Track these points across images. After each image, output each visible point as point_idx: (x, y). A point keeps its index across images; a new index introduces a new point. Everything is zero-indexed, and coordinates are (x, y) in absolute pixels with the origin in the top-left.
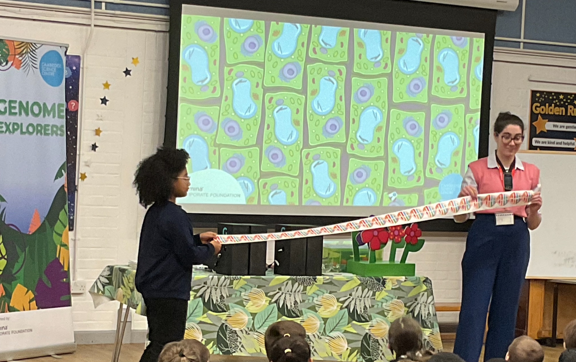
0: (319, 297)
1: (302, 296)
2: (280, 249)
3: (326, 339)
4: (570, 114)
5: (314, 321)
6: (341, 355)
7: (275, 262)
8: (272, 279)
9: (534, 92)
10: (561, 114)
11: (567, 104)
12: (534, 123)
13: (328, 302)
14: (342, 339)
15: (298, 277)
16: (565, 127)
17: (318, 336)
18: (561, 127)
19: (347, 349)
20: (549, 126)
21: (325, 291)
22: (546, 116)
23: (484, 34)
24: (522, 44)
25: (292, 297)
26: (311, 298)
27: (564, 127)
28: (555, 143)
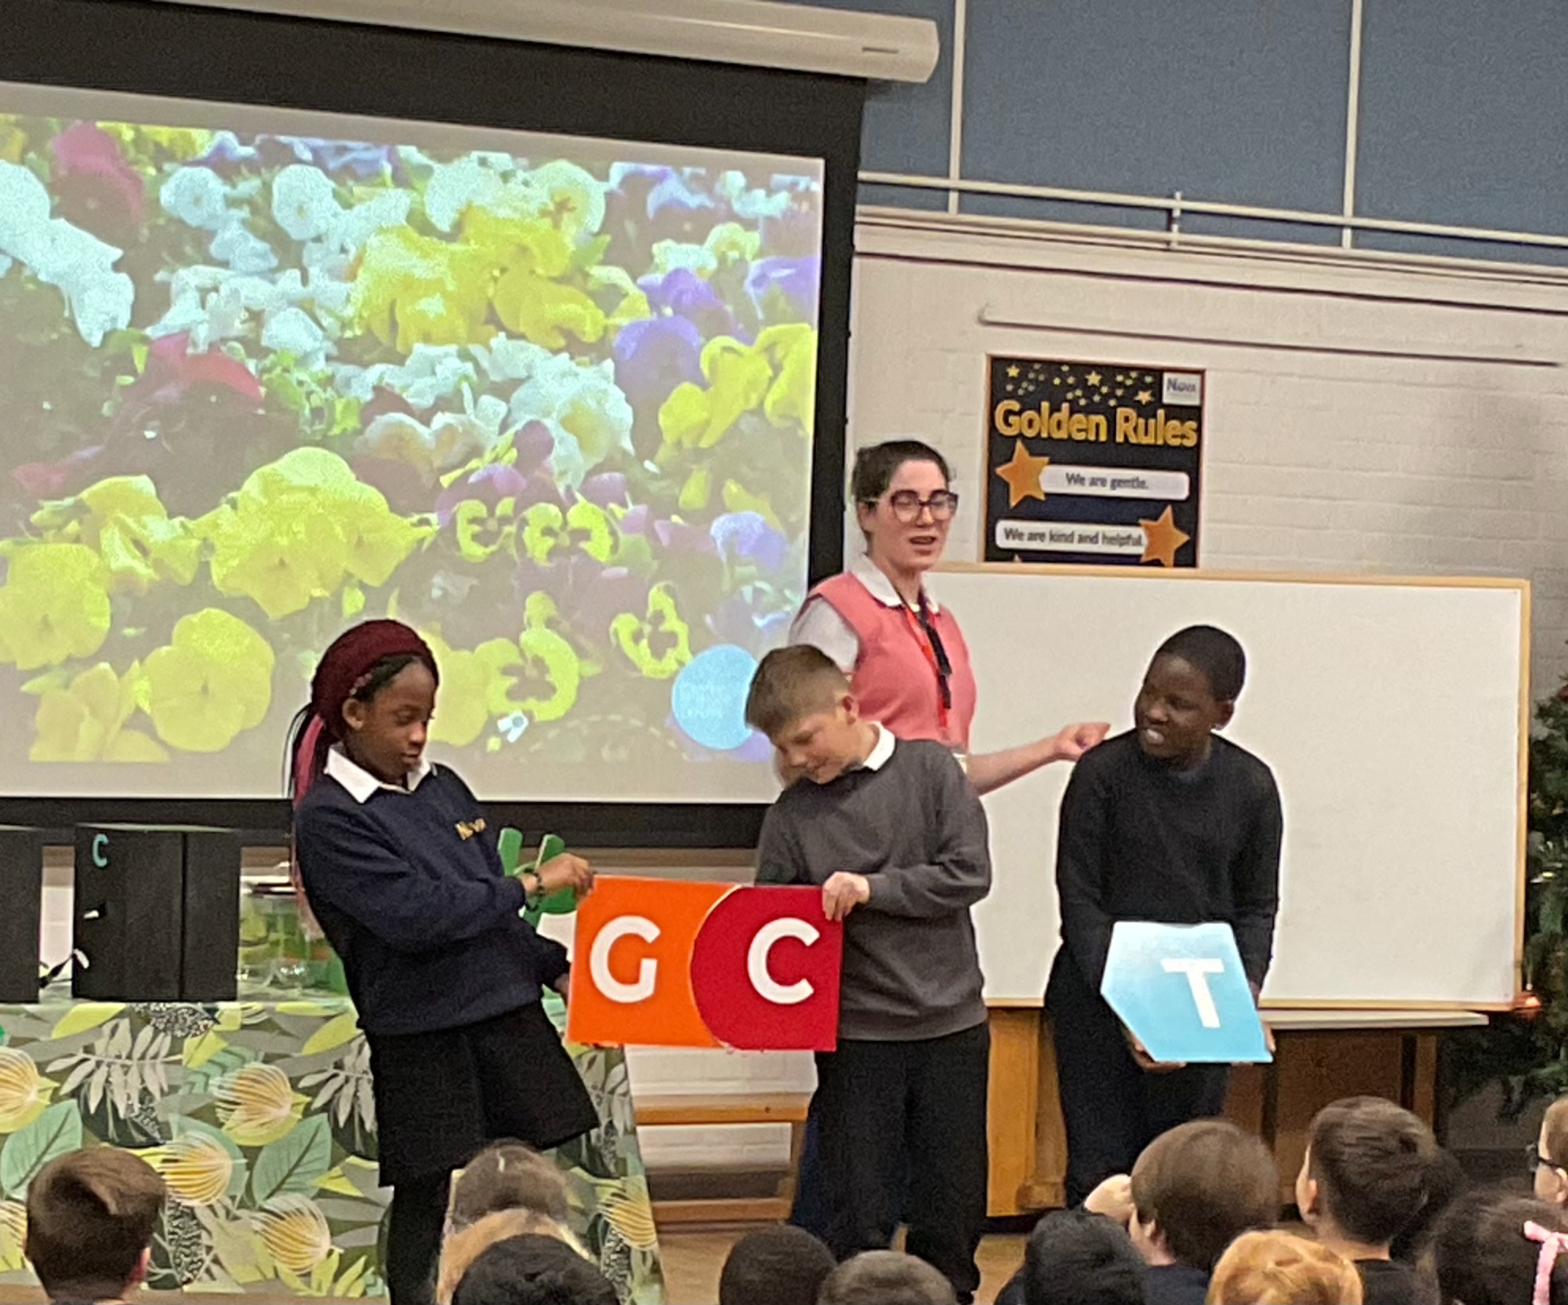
0: (227, 1075)
1: (166, 1072)
2: (90, 910)
3: (254, 1221)
4: (1126, 437)
5: (211, 1158)
6: (308, 1274)
7: (74, 957)
8: (62, 1014)
9: (998, 364)
10: (1092, 438)
11: (1112, 403)
12: (999, 470)
13: (259, 1089)
14: (311, 1219)
15: (153, 1006)
16: (1109, 483)
17: (228, 1212)
18: (1094, 482)
19: (330, 1253)
20: (1054, 479)
21: (248, 1054)
22: (1041, 447)
23: (820, 163)
24: (953, 197)
25: (134, 1078)
26: (200, 1080)
27: (1103, 482)
28: (1076, 538)
